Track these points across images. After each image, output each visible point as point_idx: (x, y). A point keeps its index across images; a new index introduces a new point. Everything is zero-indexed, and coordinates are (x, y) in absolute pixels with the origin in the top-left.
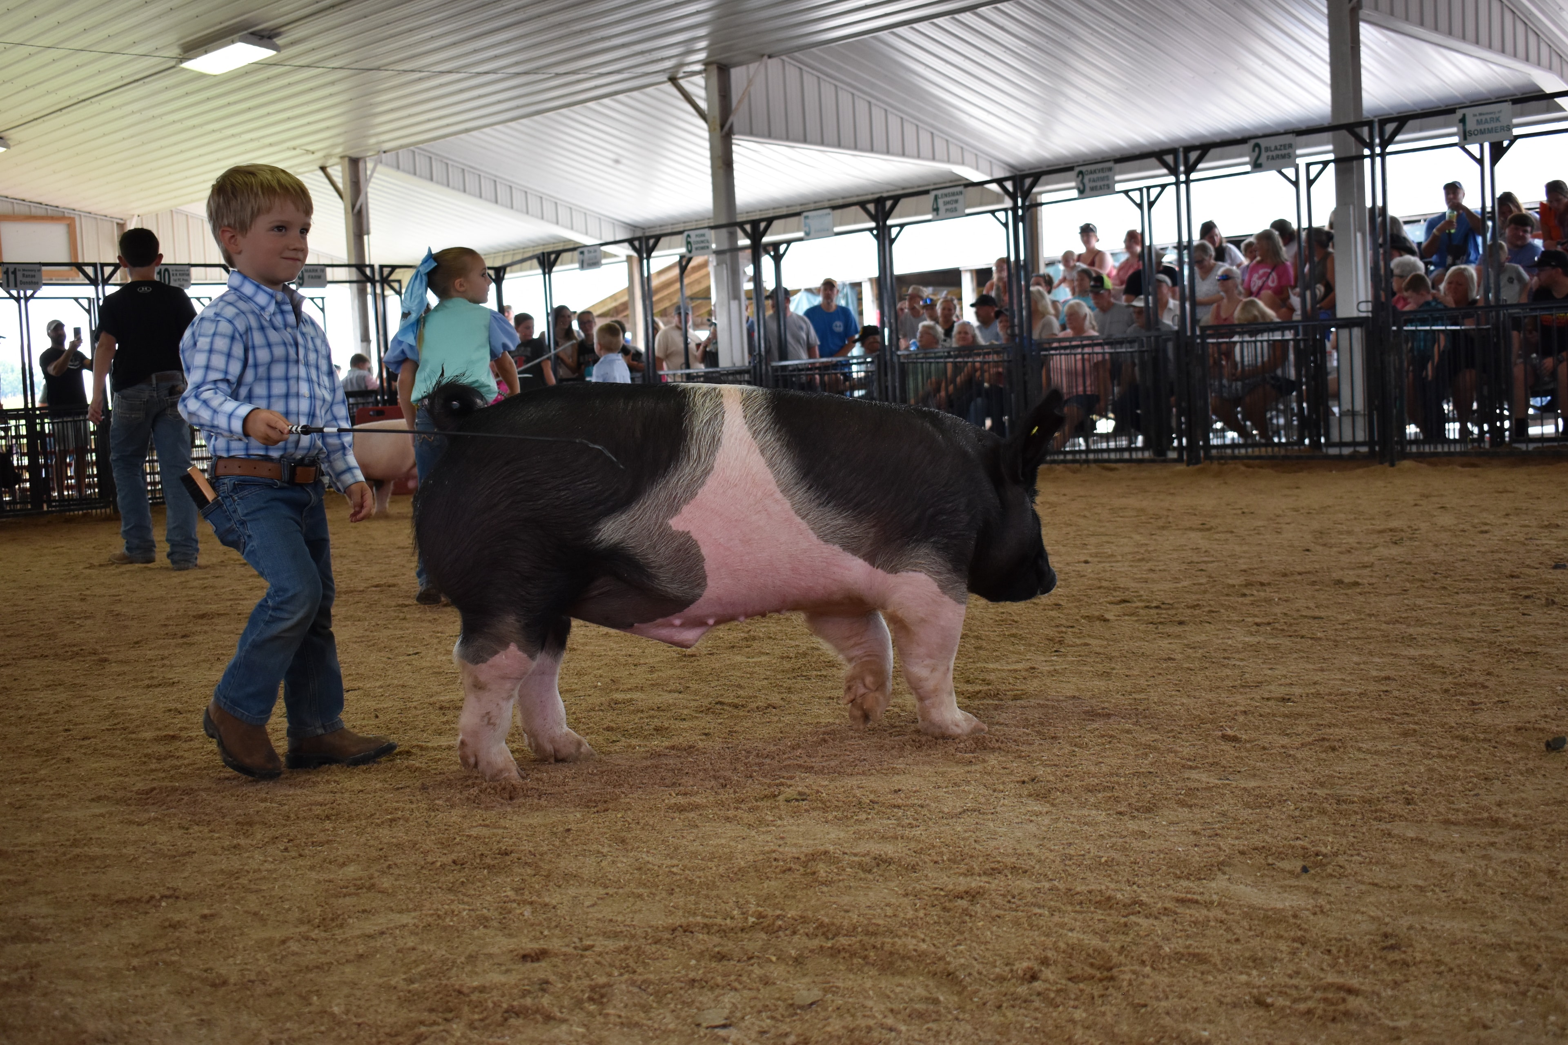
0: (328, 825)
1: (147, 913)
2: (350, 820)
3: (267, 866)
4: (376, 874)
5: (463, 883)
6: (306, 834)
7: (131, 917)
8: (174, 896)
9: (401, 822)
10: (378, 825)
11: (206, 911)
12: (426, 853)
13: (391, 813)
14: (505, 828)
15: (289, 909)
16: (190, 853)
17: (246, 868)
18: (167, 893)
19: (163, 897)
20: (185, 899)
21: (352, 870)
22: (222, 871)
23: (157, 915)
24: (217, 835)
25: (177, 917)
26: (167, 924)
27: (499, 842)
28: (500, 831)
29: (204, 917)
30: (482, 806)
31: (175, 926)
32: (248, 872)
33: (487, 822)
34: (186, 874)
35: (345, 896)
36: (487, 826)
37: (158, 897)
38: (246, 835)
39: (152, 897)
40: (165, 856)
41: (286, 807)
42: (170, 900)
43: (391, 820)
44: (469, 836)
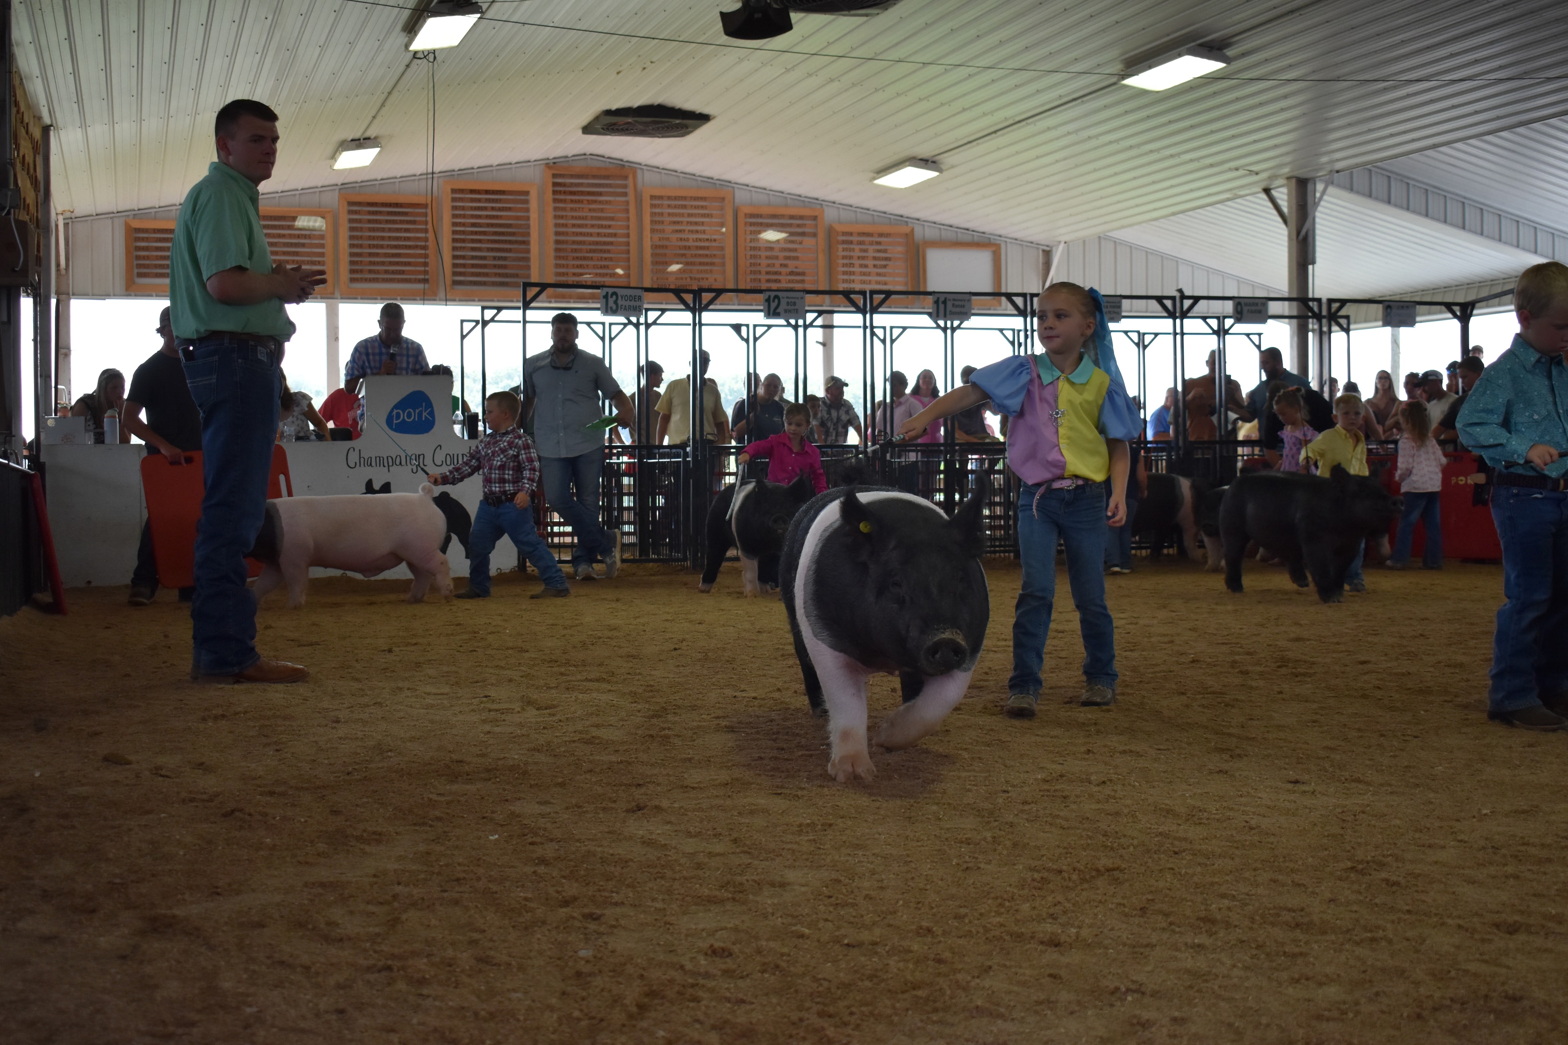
0: (1298, 934)
1: (1112, 1005)
2: (1324, 933)
3: (1236, 972)
4: (1363, 1001)
5: (1465, 1026)
6: (1276, 941)
7: (1096, 1007)
8: (1139, 990)
9: (1384, 943)
10: (1358, 944)
11: (1177, 1014)
12: (1417, 984)
13: (1371, 931)
14: (1508, 967)
15: (1268, 1025)
16: (1152, 946)
17: (1214, 970)
18: (1133, 987)
19: (1128, 990)
20: (1152, 996)
21: (1332, 992)
22: (1188, 971)
23: (1123, 1009)
24: (1177, 929)
25: (1145, 1015)
26: (1135, 1021)
27: (1503, 984)
28: (1504, 971)
29: (1175, 1020)
30: (1477, 936)
31: (1145, 1025)
32: (1217, 976)
33: (1486, 957)
34: (1149, 968)
35: (1328, 1020)
36: (1486, 962)
37: (1123, 989)
38: (1211, 934)
39: (1117, 989)
40: (1124, 945)
41: (1251, 907)
42: (1136, 995)
43: (1373, 940)
44: (1466, 972)
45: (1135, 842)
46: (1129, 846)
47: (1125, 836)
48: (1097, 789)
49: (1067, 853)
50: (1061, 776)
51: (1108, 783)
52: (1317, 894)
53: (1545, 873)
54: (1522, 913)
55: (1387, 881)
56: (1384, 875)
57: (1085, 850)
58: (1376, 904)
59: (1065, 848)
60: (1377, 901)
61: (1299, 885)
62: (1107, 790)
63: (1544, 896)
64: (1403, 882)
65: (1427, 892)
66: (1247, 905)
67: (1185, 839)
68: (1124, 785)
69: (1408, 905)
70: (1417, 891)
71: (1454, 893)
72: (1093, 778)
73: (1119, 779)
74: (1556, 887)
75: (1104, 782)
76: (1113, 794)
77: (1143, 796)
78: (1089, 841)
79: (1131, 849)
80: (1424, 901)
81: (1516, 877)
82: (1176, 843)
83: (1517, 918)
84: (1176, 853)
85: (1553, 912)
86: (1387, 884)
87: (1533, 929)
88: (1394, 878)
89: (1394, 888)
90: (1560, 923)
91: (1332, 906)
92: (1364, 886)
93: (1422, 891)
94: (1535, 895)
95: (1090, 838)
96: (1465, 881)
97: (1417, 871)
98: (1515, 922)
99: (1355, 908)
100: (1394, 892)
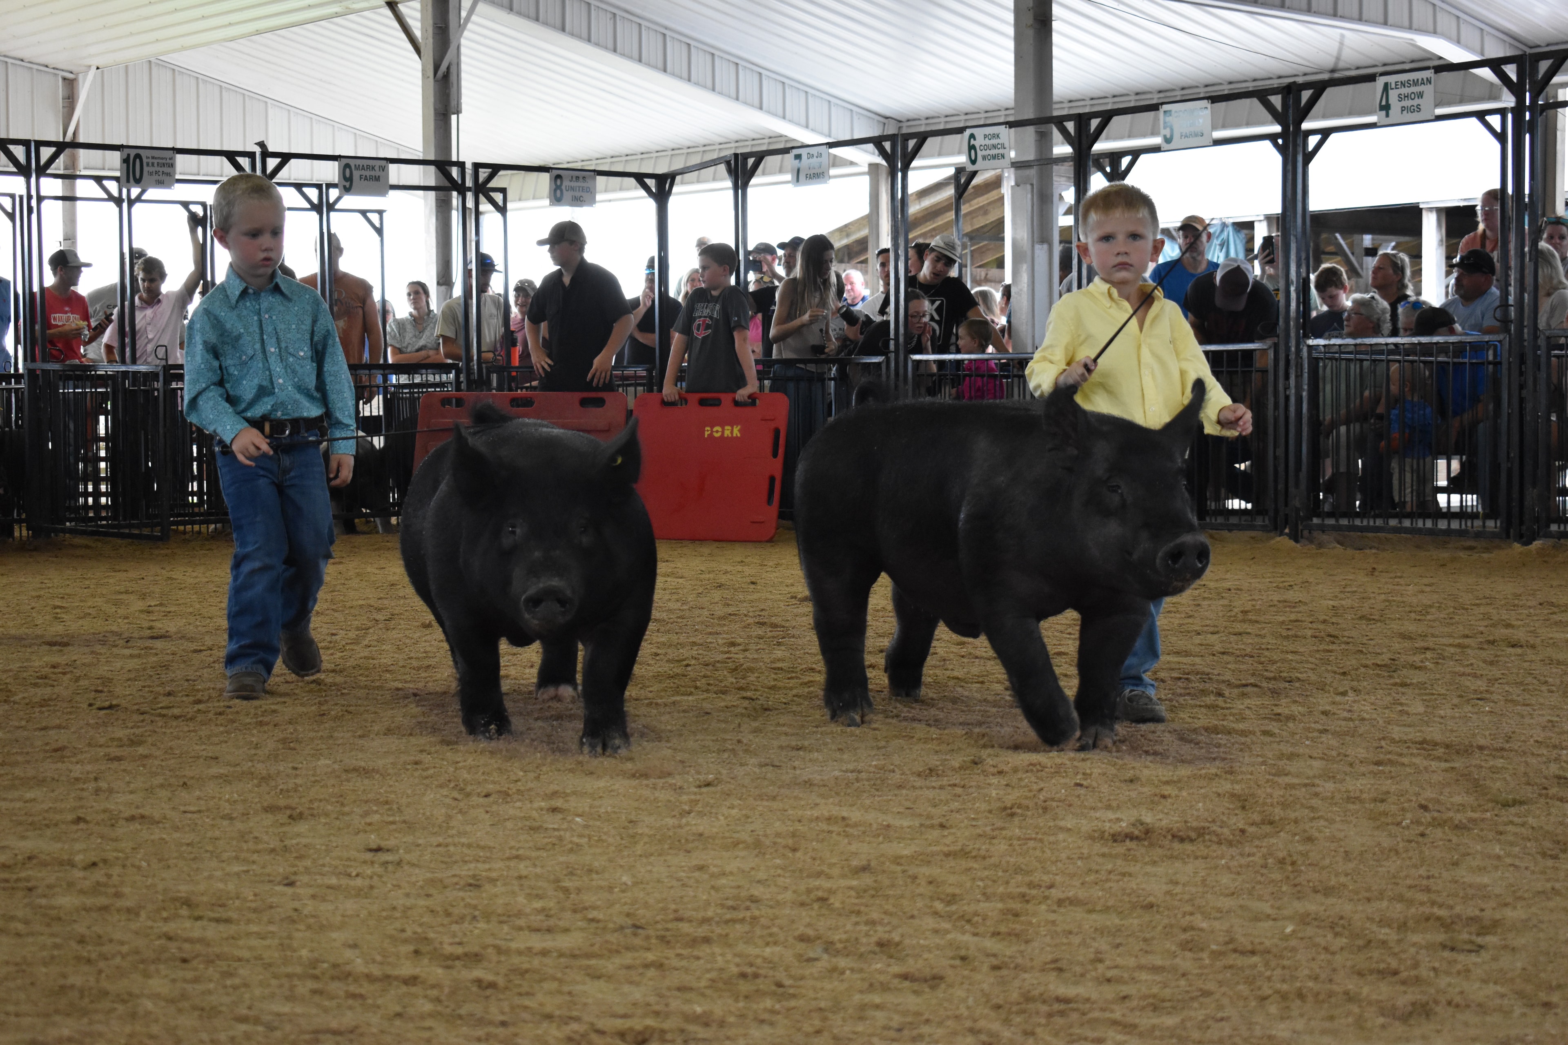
45: (125, 949)
46: (114, 956)
47: (111, 941)
48: (81, 874)
49: (18, 972)
50: (30, 858)
51: (101, 865)
52: (379, 1007)
53: (698, 958)
54: (657, 1014)
55: (479, 982)
56: (478, 973)
57: (45, 964)
58: (460, 1017)
59: (17, 964)
60: (463, 1011)
61: (354, 996)
62: (98, 875)
63: (691, 989)
64: (501, 981)
65: (533, 995)
66: (276, 1028)
67: (201, 940)
68: (124, 866)
69: (503, 1013)
70: (520, 994)
71: (570, 993)
72: (79, 858)
73: (117, 858)
74: (708, 976)
75: (94, 864)
76: (103, 879)
77: (150, 881)
78: (56, 953)
79: (118, 960)
80: (526, 1008)
81: (660, 966)
82: (187, 946)
83: (650, 1022)
84: (184, 961)
85: (699, 1010)
86: (480, 987)
87: (669, 1036)
88: (489, 977)
89: (489, 992)
90: (707, 1025)
91: (398, 1022)
92: (446, 990)
93: (528, 994)
94: (679, 989)
95: (56, 946)
96: (588, 975)
97: (526, 966)
98: (647, 1028)
99: (428, 1023)
100: (487, 997)
